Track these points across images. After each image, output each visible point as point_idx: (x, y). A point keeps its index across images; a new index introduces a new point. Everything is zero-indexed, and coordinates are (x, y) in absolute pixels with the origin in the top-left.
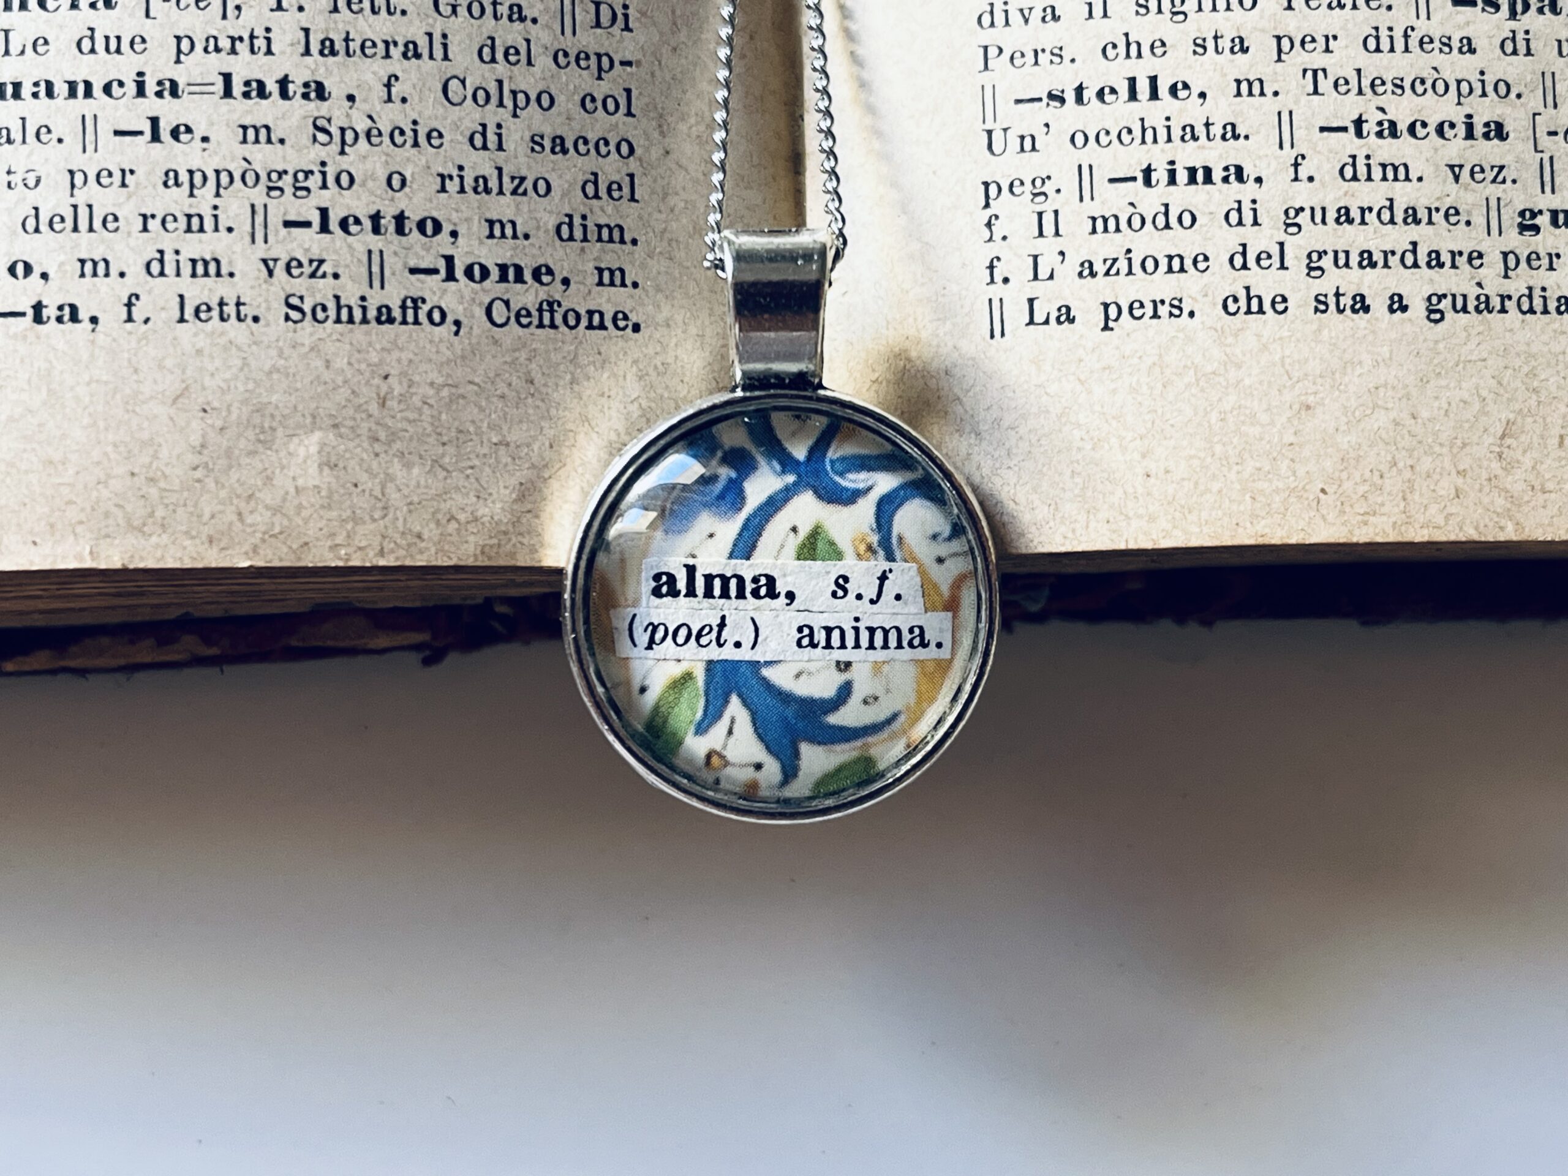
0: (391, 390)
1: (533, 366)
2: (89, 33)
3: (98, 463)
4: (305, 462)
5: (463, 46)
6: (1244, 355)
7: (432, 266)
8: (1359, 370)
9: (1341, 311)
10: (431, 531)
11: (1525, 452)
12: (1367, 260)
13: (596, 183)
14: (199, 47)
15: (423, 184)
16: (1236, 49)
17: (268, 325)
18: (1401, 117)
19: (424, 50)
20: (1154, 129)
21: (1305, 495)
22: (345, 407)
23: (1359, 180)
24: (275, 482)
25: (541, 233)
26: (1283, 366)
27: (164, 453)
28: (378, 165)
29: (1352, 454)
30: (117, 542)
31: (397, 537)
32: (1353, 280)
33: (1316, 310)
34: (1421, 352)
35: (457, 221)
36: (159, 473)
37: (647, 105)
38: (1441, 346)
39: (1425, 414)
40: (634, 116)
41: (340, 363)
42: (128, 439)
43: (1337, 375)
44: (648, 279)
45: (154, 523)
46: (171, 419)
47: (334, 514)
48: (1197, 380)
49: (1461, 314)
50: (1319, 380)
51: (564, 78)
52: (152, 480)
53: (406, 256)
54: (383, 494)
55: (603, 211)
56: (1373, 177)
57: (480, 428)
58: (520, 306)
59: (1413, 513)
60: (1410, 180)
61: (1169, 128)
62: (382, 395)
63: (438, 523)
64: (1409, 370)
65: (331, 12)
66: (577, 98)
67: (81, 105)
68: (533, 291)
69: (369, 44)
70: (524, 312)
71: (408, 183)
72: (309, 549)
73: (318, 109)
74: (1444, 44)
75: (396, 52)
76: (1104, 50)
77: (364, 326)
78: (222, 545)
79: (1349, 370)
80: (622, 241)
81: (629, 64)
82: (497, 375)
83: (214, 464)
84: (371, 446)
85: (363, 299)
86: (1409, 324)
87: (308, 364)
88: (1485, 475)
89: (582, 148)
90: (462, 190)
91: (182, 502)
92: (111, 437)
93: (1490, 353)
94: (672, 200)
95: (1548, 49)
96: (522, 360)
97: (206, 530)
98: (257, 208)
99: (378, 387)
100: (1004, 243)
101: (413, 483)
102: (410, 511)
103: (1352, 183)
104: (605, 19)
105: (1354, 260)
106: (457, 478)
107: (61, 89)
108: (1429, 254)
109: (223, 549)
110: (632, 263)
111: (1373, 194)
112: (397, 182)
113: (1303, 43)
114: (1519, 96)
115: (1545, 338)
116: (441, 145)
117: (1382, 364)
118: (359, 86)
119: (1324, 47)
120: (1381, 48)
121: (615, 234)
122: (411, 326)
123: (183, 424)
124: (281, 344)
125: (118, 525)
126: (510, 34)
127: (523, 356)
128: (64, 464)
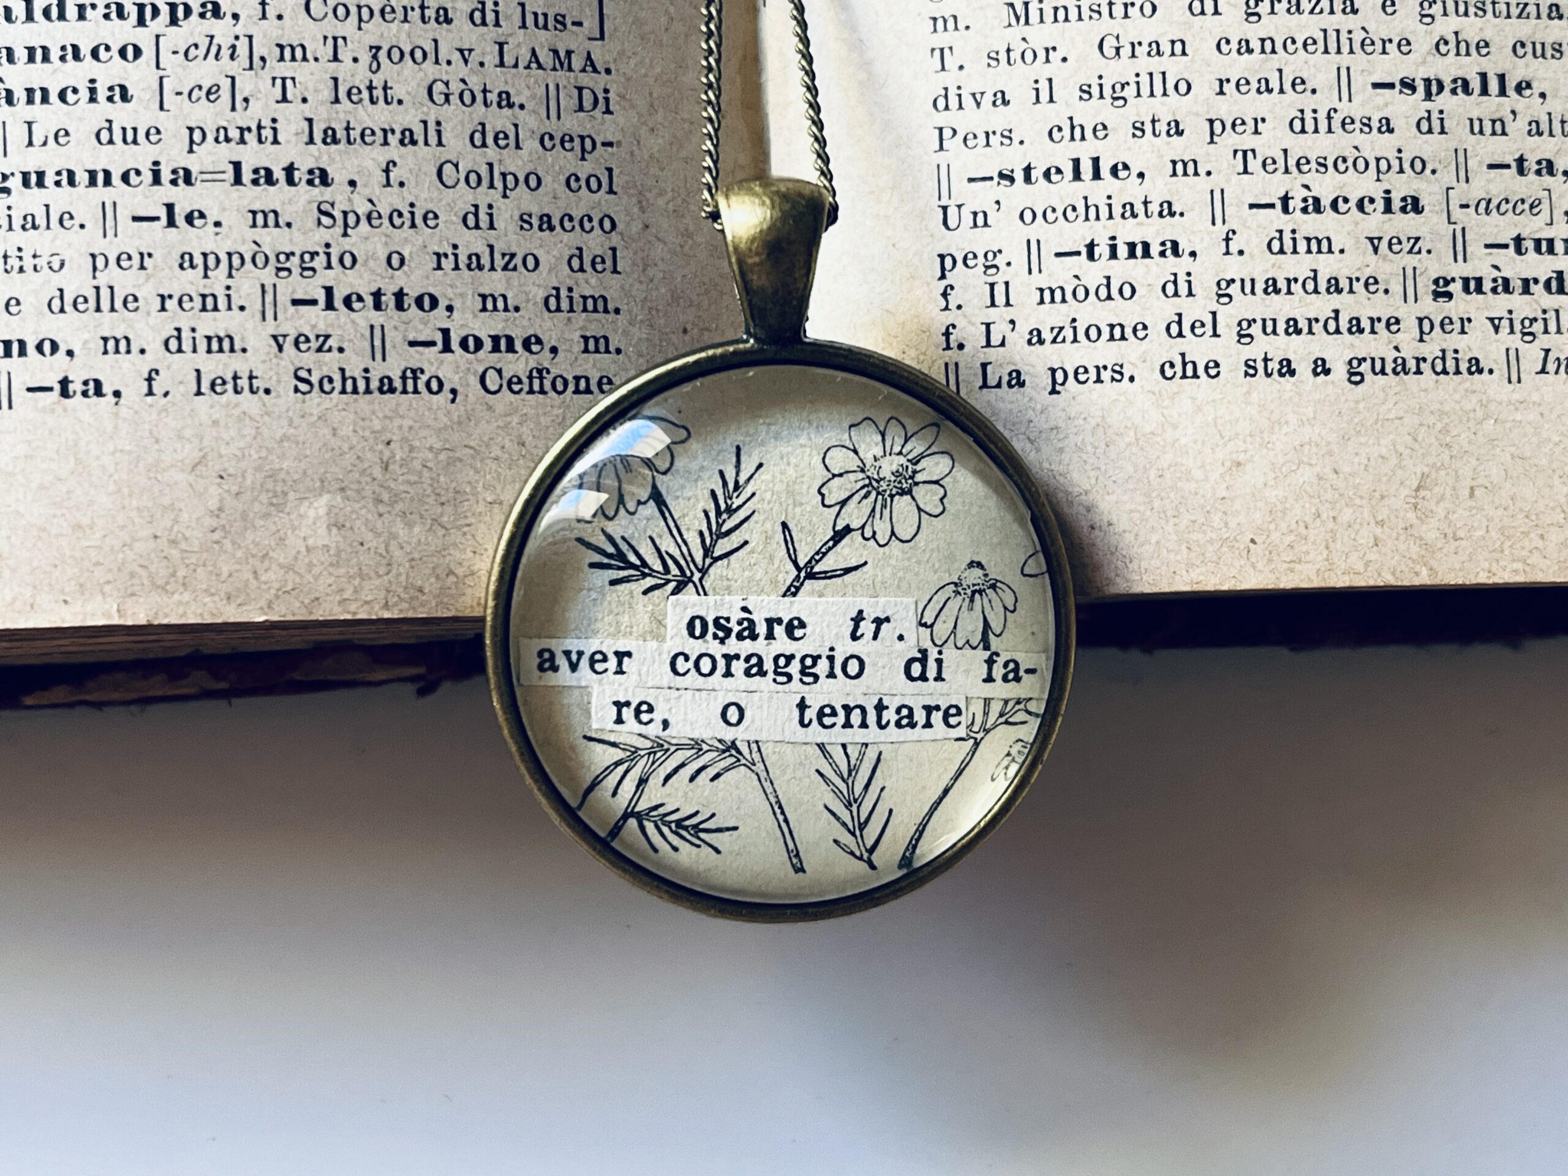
0: (393, 455)
1: (524, 429)
2: (107, 125)
3: (123, 527)
4: (314, 523)
5: (456, 132)
6: (1180, 415)
7: (429, 339)
8: (1285, 429)
9: (1268, 375)
10: (431, 584)
11: (1438, 503)
12: (1293, 328)
13: (581, 258)
14: (210, 137)
15: (420, 263)
16: (1172, 132)
17: (278, 396)
18: (1324, 193)
19: (419, 137)
20: (1097, 207)
21: (1237, 545)
22: (351, 471)
23: (1285, 253)
24: (287, 542)
25: (530, 305)
26: (1216, 426)
27: (185, 516)
28: (379, 246)
29: (1280, 507)
30: (141, 600)
31: (400, 590)
32: (1280, 346)
33: (1246, 374)
34: (1344, 411)
35: (451, 295)
36: (180, 535)
37: (627, 182)
38: (1361, 406)
39: (1346, 469)
40: (615, 193)
41: (346, 430)
42: (150, 504)
43: (1266, 435)
44: (630, 345)
45: (176, 582)
46: (191, 485)
47: (342, 571)
48: (1137, 440)
49: (1380, 376)
50: (1249, 439)
51: (550, 160)
52: (173, 542)
53: (406, 330)
54: (387, 552)
55: (587, 282)
56: (1298, 249)
57: (476, 488)
58: (511, 374)
59: (1336, 560)
60: (1333, 253)
61: (1110, 206)
62: (385, 459)
63: (438, 577)
64: (1331, 429)
65: (332, 103)
66: (562, 179)
67: (101, 192)
68: (523, 359)
69: (368, 132)
70: (515, 380)
71: (407, 262)
72: (320, 604)
73: (322, 194)
74: (1364, 124)
75: (393, 140)
76: (1050, 133)
77: (368, 396)
78: (239, 601)
79: (1277, 427)
80: (606, 311)
81: (610, 144)
82: (491, 439)
83: (231, 526)
84: (376, 506)
85: (366, 370)
86: (1331, 387)
87: (317, 432)
88: (1402, 525)
89: (567, 225)
90: (457, 267)
91: (201, 563)
92: (134, 503)
93: (1406, 412)
94: (651, 272)
95: (1461, 127)
96: (514, 424)
97: (224, 587)
98: (266, 288)
99: (381, 452)
100: (959, 312)
101: (415, 540)
102: (412, 567)
103: (1279, 256)
104: (588, 103)
105: (1281, 327)
106: (455, 536)
107: (82, 177)
108: (1350, 321)
109: (239, 605)
110: (615, 331)
111: (1298, 266)
112: (395, 261)
113: (1234, 125)
114: (1434, 172)
115: (1457, 396)
116: (437, 225)
117: (1306, 423)
118: (358, 172)
119: (1253, 129)
120: (1306, 129)
121: (599, 304)
122: (411, 395)
123: (202, 490)
124: (291, 414)
125: (143, 584)
126: (499, 120)
127: (515, 420)
128: (92, 528)
